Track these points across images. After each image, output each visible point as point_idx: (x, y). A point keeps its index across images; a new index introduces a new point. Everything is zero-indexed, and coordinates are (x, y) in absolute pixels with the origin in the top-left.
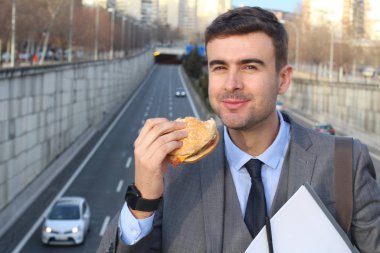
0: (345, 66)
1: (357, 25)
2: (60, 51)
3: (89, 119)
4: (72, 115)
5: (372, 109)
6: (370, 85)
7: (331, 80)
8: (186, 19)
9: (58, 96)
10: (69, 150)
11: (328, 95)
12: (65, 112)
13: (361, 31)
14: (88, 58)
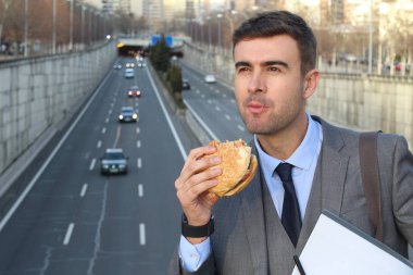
0: (324, 55)
1: (336, 9)
2: (15, 45)
3: (48, 119)
4: (30, 114)
5: (354, 101)
6: (352, 75)
8: (151, 7)
9: (14, 94)
10: (28, 152)
12: (22, 111)
13: (341, 16)
14: (46, 52)
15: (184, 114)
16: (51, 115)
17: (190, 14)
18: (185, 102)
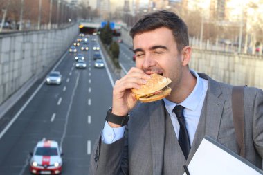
0: (211, 39)
1: (220, 11)
2: (14, 23)
3: (32, 71)
4: (21, 67)
5: (228, 69)
6: (228, 53)
7: (201, 48)
8: (102, 3)
9: (12, 53)
10: (19, 92)
11: (198, 59)
12: (16, 65)
13: (223, 15)
14: (33, 28)
15: (119, 72)
16: (35, 68)
17: (126, 9)
18: (121, 64)
